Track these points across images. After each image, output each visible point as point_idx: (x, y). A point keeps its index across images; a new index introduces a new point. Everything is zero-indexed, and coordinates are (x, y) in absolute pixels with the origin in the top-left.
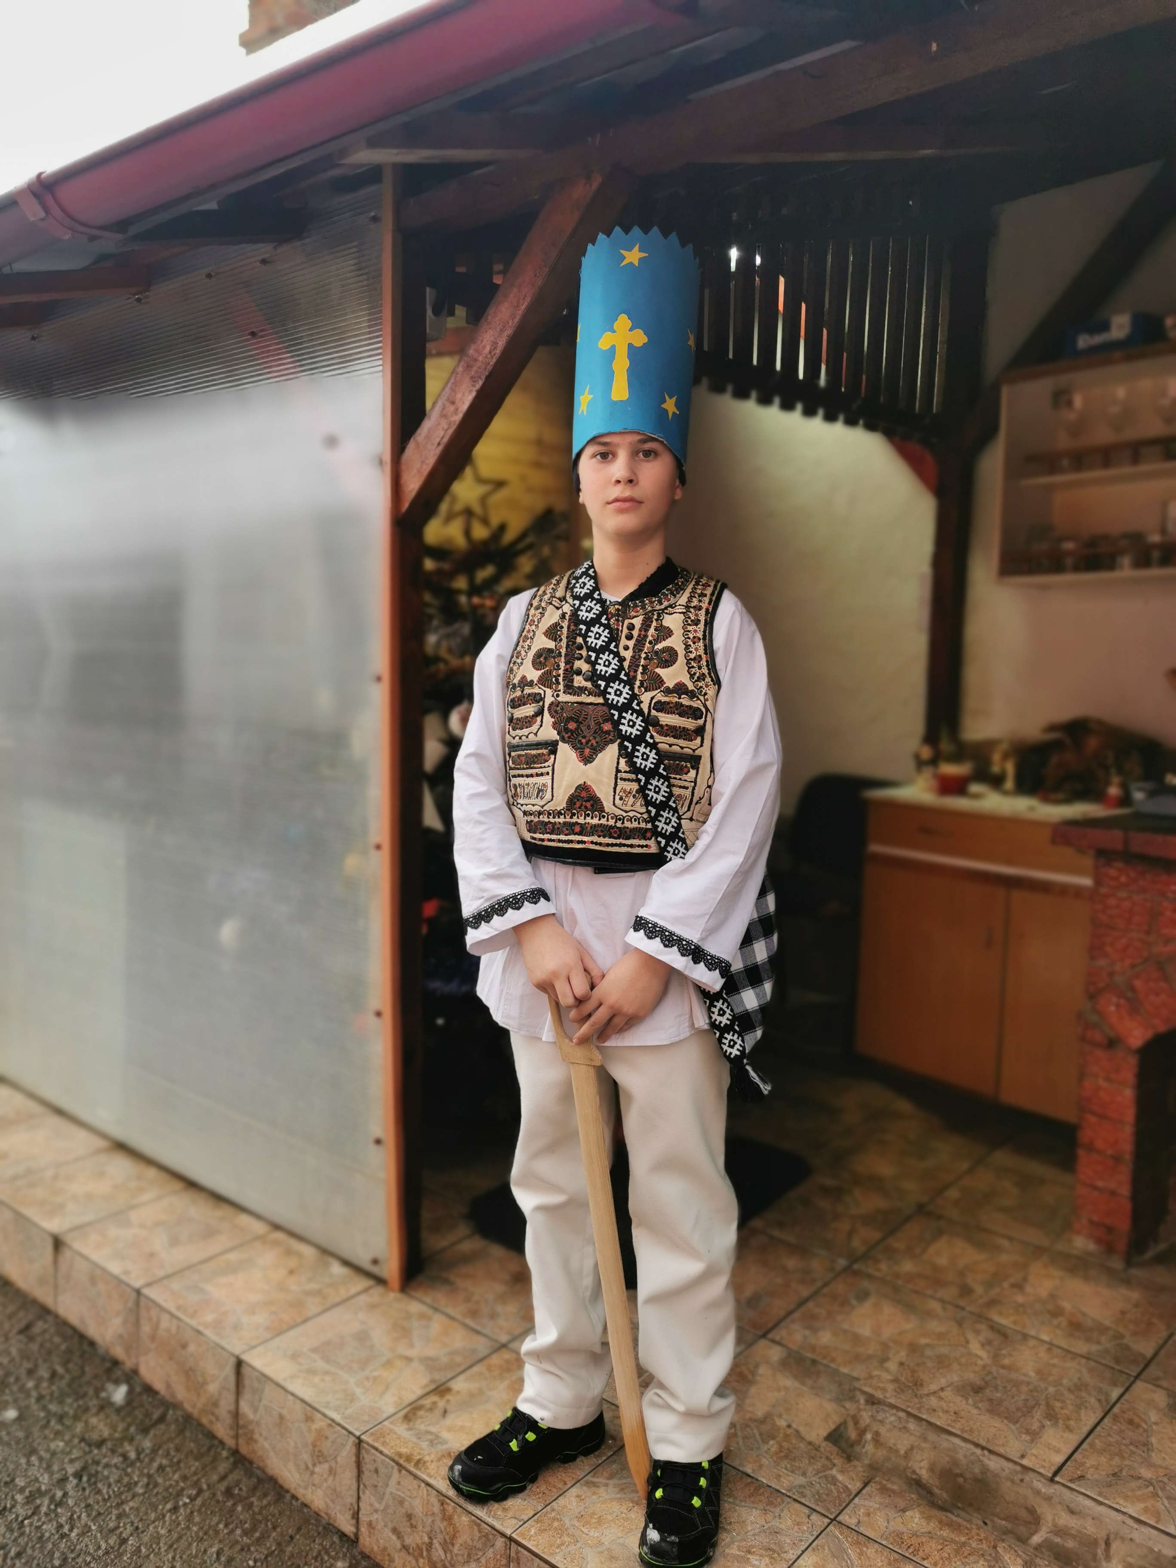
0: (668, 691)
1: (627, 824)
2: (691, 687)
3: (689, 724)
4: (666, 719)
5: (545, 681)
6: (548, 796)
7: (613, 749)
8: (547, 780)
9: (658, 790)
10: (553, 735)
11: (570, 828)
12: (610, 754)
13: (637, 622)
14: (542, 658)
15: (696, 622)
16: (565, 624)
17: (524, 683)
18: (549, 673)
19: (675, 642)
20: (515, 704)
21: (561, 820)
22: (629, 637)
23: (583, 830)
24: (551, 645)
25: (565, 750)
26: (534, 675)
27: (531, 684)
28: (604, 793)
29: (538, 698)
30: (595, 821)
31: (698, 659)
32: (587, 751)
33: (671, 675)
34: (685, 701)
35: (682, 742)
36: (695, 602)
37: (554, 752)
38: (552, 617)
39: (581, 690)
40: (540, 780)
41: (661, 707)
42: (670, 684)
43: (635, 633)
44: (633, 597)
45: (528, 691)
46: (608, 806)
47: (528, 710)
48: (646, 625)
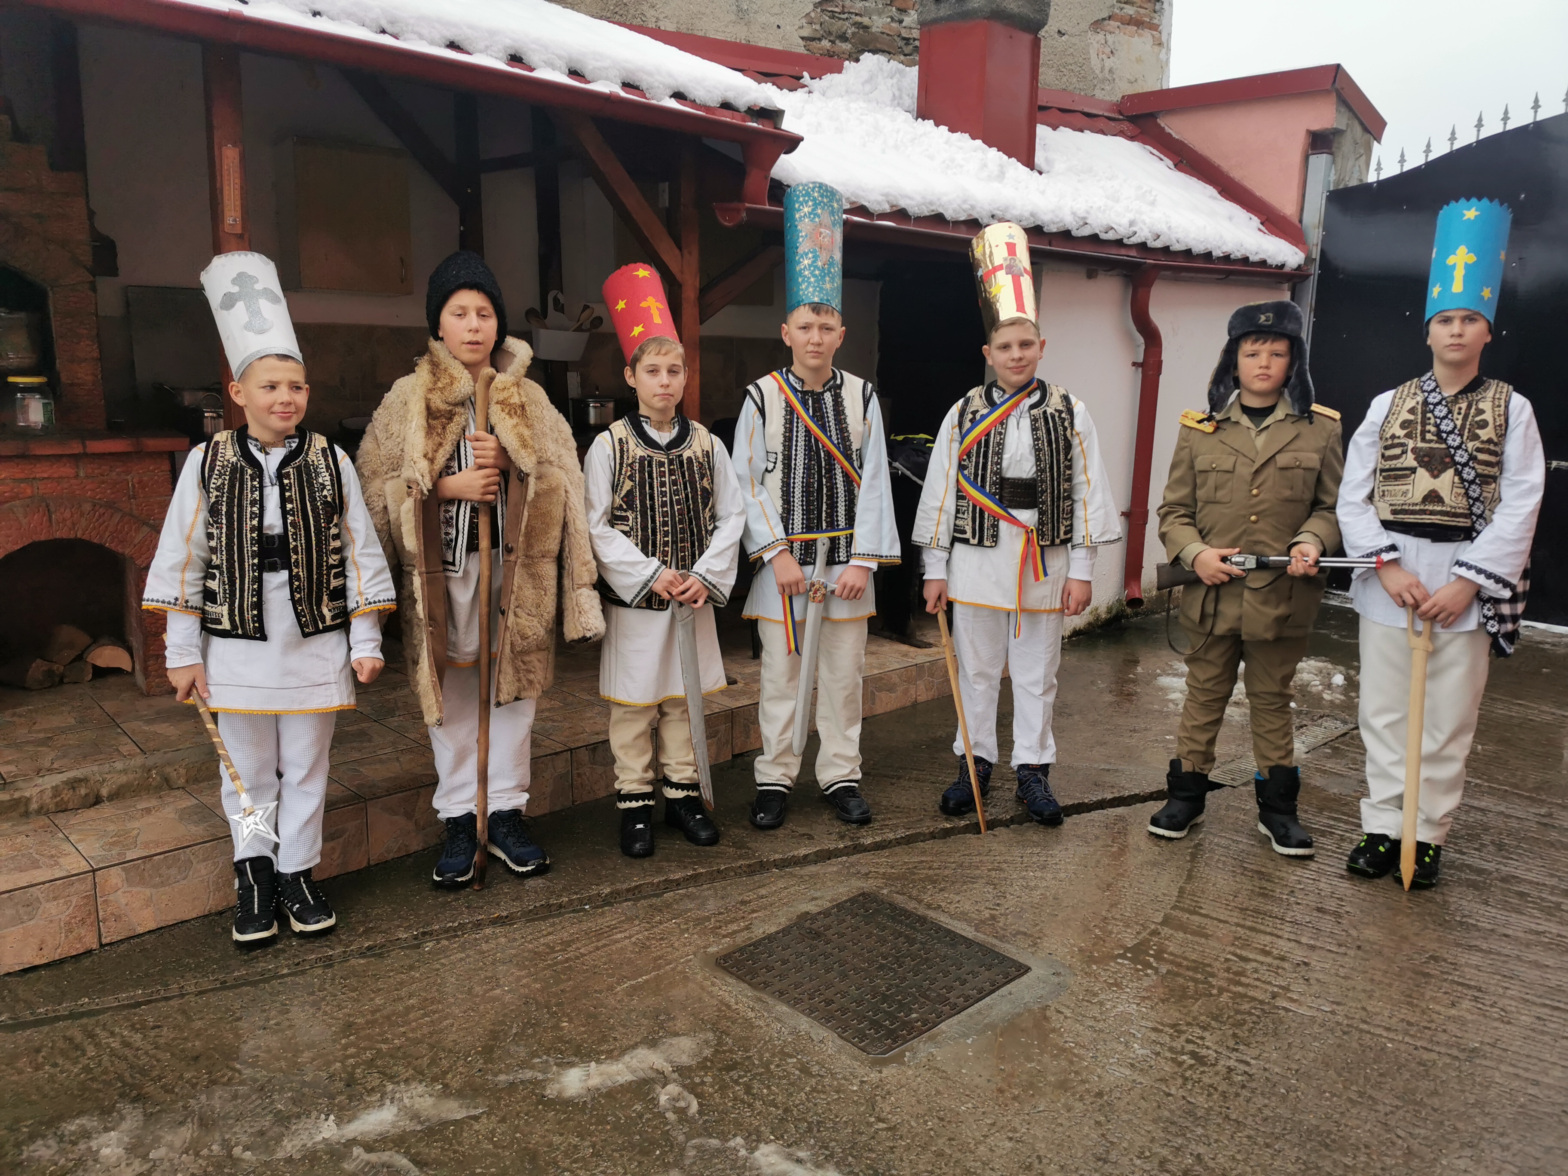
0: (1483, 442)
1: (1458, 511)
2: (1495, 440)
3: (1492, 459)
4: (1481, 456)
5: (1408, 436)
6: (1410, 495)
7: (1451, 472)
8: (1410, 487)
9: (1474, 491)
10: (1414, 464)
11: (1424, 512)
12: (1449, 475)
13: (1464, 406)
14: (1405, 425)
15: (1499, 406)
16: (1419, 407)
17: (1393, 437)
18: (1411, 432)
19: (1488, 416)
20: (1386, 448)
21: (1418, 508)
22: (1459, 414)
23: (1432, 513)
24: (1411, 417)
25: (1422, 472)
26: (1401, 433)
27: (1399, 437)
28: (1445, 494)
29: (1402, 445)
30: (1439, 508)
31: (1500, 426)
32: (1436, 472)
33: (1484, 434)
34: (1492, 447)
35: (1489, 469)
36: (1497, 396)
37: (1414, 472)
38: (1411, 403)
39: (1431, 441)
40: (1404, 488)
41: (1478, 450)
42: (1485, 438)
43: (1463, 411)
44: (1460, 392)
45: (1396, 441)
46: (1447, 500)
47: (1397, 451)
48: (1469, 407)
